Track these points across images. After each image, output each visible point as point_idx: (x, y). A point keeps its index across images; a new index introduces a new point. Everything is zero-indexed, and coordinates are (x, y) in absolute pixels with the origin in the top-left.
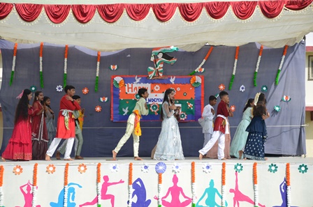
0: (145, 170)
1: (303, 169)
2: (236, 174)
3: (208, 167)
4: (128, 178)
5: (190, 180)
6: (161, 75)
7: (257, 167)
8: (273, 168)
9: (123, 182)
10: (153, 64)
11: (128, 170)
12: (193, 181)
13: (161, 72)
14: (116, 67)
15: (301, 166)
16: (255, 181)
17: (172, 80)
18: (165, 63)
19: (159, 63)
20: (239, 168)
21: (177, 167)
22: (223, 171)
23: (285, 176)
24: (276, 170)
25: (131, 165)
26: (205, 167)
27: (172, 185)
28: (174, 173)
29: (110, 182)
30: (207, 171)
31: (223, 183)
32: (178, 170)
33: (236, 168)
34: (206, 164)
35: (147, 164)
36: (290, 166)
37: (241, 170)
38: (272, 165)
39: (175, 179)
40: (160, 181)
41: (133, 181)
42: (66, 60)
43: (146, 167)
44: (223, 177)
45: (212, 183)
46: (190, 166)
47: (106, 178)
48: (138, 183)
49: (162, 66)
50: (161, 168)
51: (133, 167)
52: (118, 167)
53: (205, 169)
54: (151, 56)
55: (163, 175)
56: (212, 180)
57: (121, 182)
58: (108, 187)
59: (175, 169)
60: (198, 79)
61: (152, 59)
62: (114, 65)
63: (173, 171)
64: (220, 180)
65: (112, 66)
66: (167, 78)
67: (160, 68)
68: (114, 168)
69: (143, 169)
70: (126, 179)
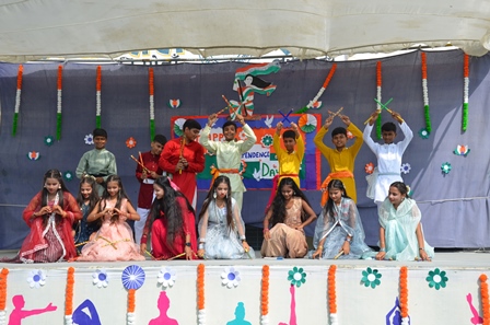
0: (101, 283)
1: (437, 279)
2: (292, 291)
3: (232, 276)
4: (64, 300)
5: (195, 304)
6: (250, 113)
7: (337, 275)
8: (372, 277)
9: (55, 308)
10: (237, 96)
11: (65, 283)
12: (200, 305)
13: (250, 108)
14: (178, 101)
15: (432, 274)
16: (331, 308)
17: (268, 122)
18: (256, 94)
19: (248, 94)
20: (298, 276)
21: (167, 276)
22: (265, 285)
23: (397, 294)
24: (377, 282)
25: (71, 272)
26: (225, 275)
27: (156, 314)
28: (160, 290)
29: (26, 308)
30: (231, 283)
31: (264, 310)
32: (170, 282)
33: (291, 277)
34: (228, 270)
35: (103, 270)
36: (409, 273)
37: (303, 281)
38: (369, 270)
39: (164, 302)
40: (131, 306)
41: (75, 307)
42: (99, 94)
43: (103, 277)
44: (264, 298)
45: (240, 310)
46: (195, 273)
47: (19, 301)
48: (86, 310)
49: (251, 98)
50: (133, 278)
51: (76, 276)
52: (43, 276)
53: (226, 281)
54: (233, 82)
55: (137, 294)
56: (241, 305)
57: (51, 308)
58: (22, 320)
59: (162, 280)
60: (312, 120)
61: (236, 87)
62: (174, 99)
63: (159, 284)
64: (259, 303)
65: (171, 102)
66: (260, 118)
67: (249, 102)
68: (37, 278)
69: (97, 280)
70: (60, 303)
